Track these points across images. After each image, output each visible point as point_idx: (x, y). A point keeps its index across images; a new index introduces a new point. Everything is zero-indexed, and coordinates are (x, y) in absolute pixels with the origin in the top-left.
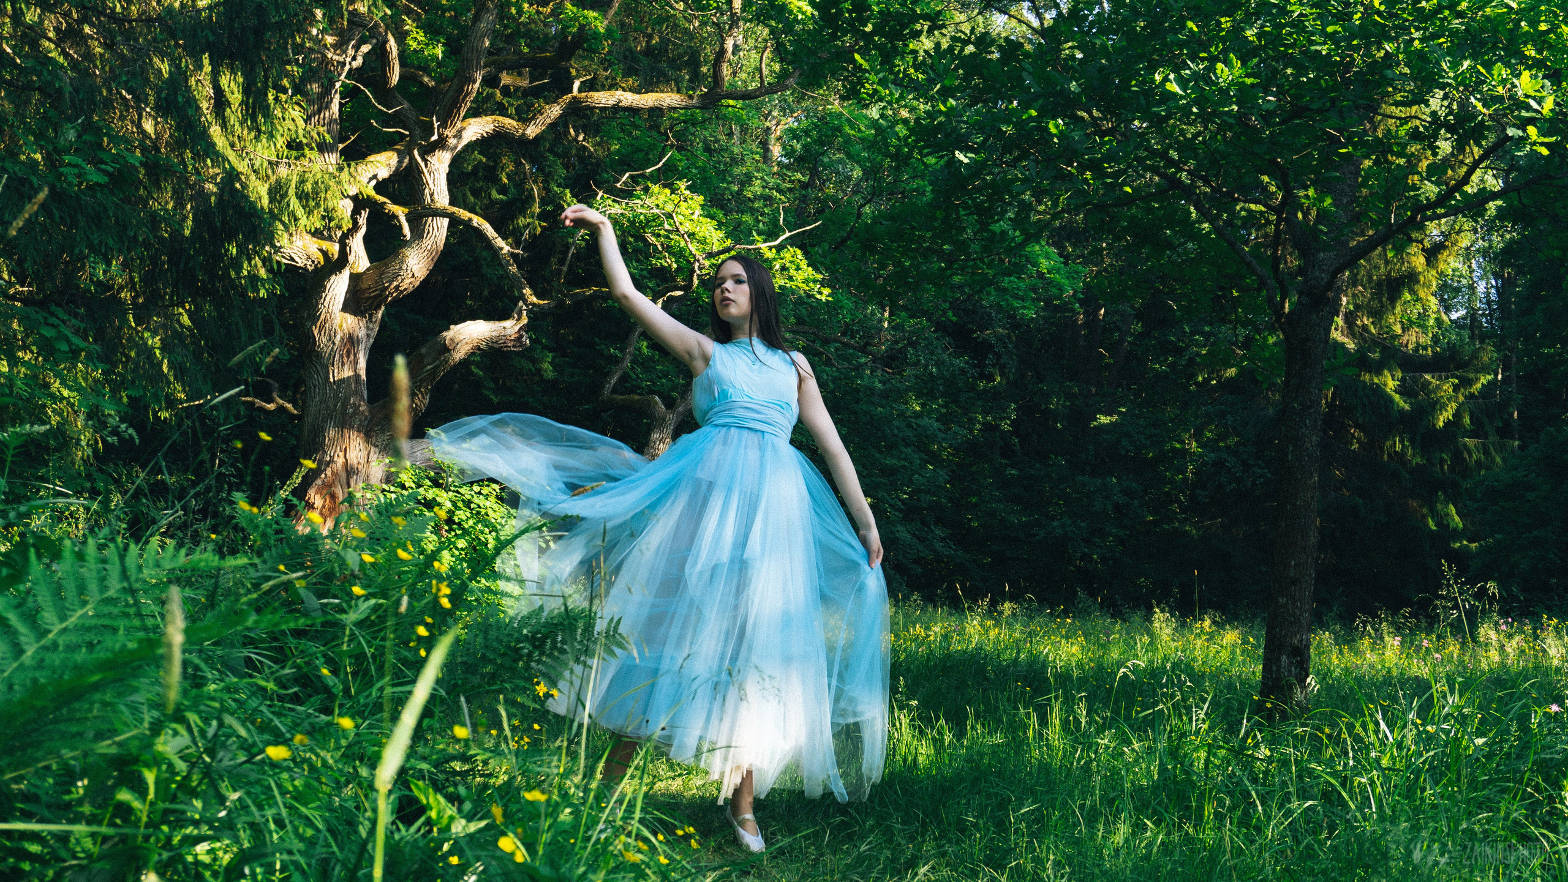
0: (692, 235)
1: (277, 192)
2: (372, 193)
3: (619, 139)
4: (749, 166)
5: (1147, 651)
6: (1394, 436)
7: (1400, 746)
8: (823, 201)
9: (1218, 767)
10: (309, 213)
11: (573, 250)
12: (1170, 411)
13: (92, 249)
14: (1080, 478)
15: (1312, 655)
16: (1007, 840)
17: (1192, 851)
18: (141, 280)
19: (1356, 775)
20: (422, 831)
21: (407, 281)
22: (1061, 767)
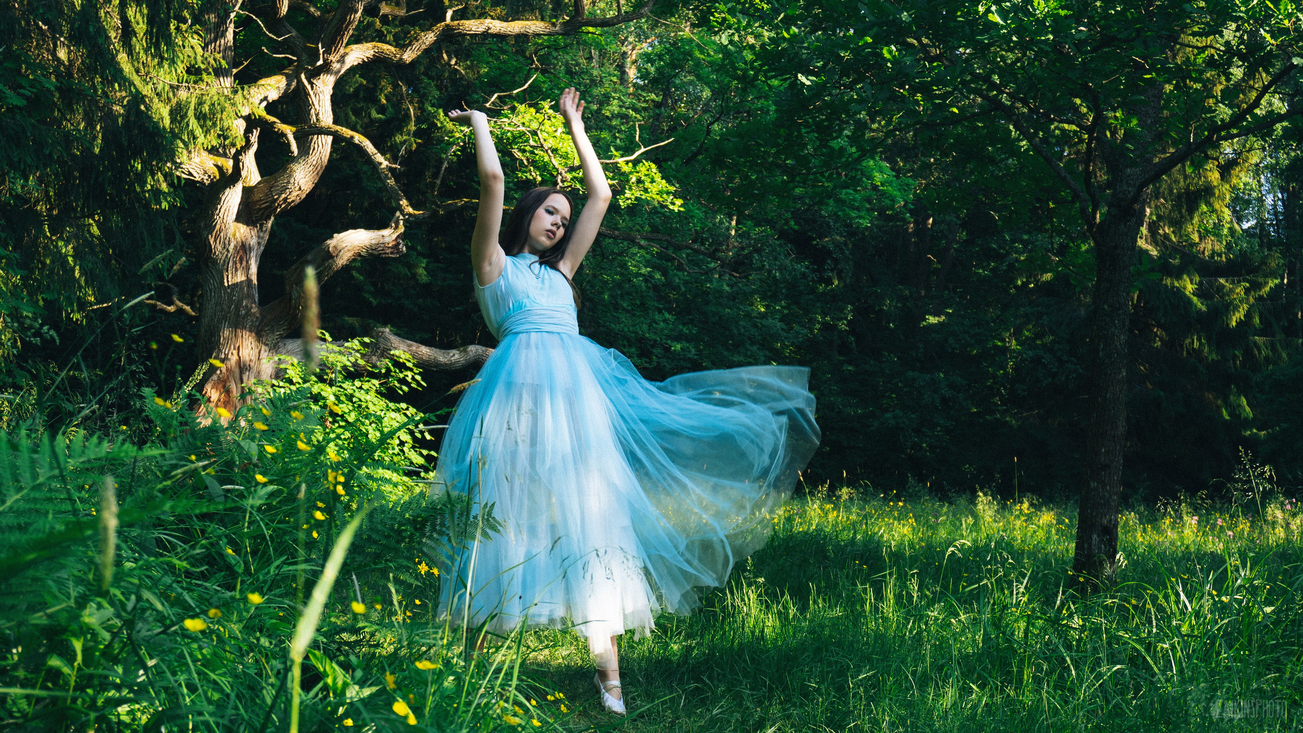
0: (555, 151)
1: (178, 113)
2: (264, 114)
3: (488, 63)
4: (607, 88)
5: (971, 531)
6: (1192, 335)
7: (1197, 614)
8: (676, 120)
9: (1037, 636)
10: (207, 132)
11: (445, 165)
12: (992, 312)
13: (12, 165)
14: (910, 373)
15: (1119, 534)
16: (846, 703)
17: (1013, 712)
18: (55, 194)
19: (1159, 641)
20: (320, 696)
21: (294, 194)
22: (894, 637)
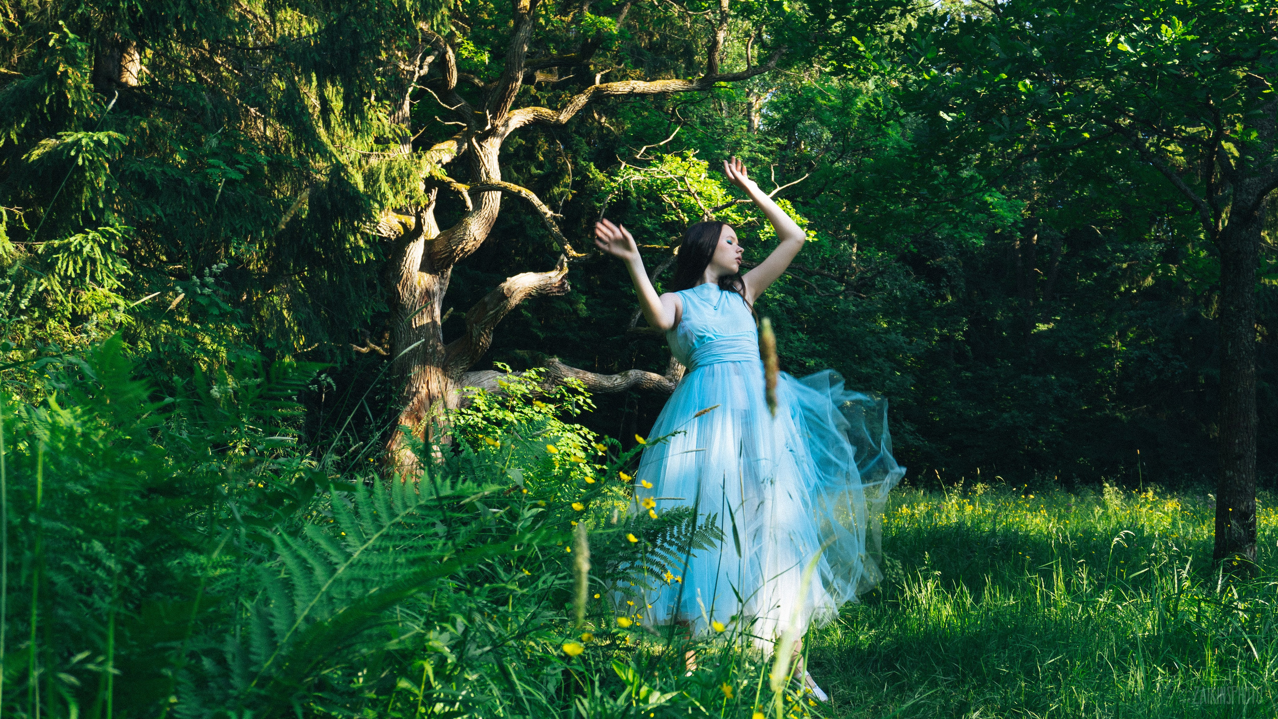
0: (700, 194)
1: (371, 177)
2: (440, 174)
3: (632, 119)
4: (738, 135)
10: (396, 194)
12: (1098, 318)
14: (1024, 376)
21: (470, 244)
